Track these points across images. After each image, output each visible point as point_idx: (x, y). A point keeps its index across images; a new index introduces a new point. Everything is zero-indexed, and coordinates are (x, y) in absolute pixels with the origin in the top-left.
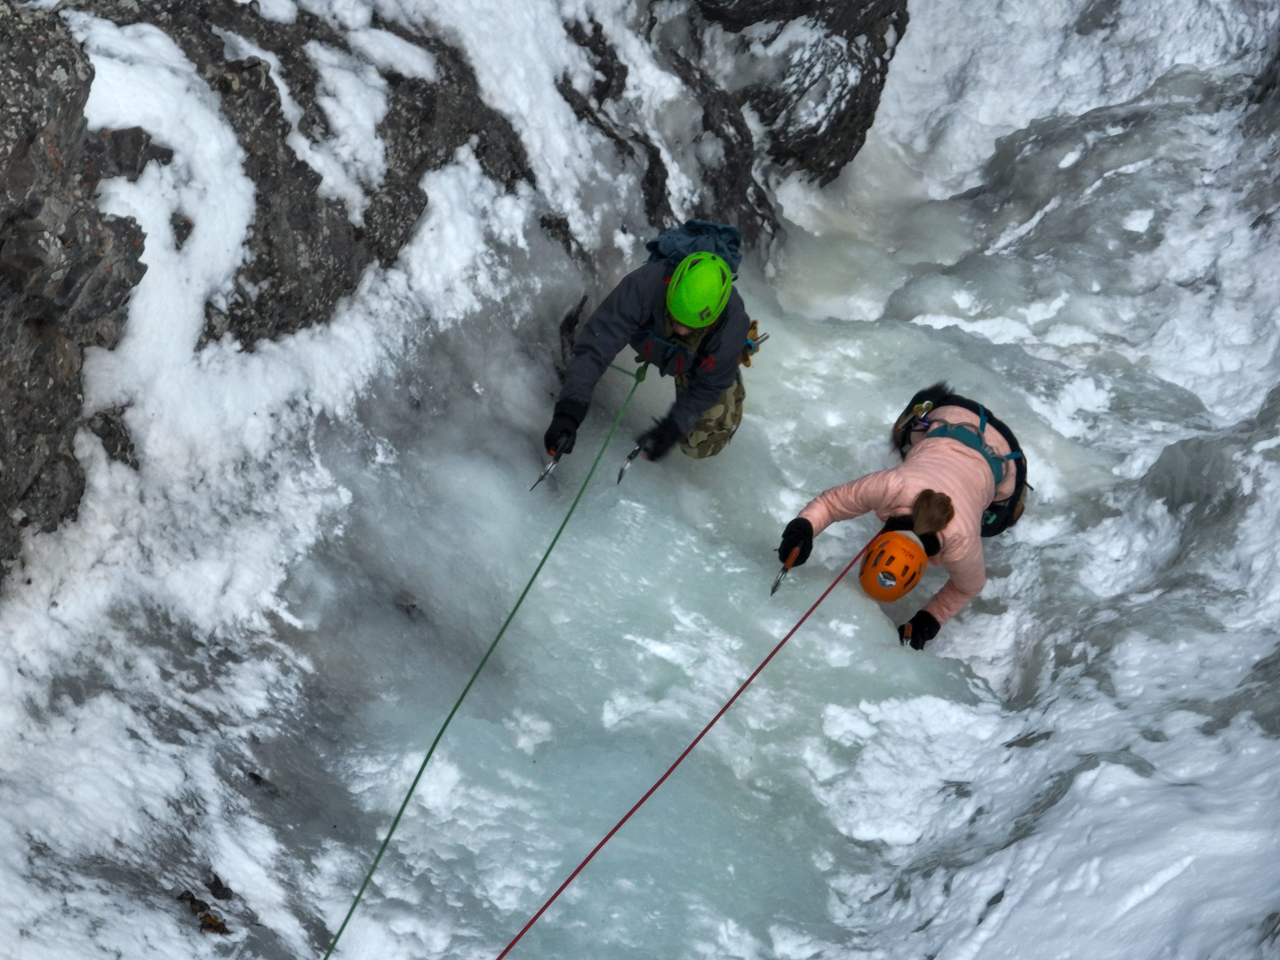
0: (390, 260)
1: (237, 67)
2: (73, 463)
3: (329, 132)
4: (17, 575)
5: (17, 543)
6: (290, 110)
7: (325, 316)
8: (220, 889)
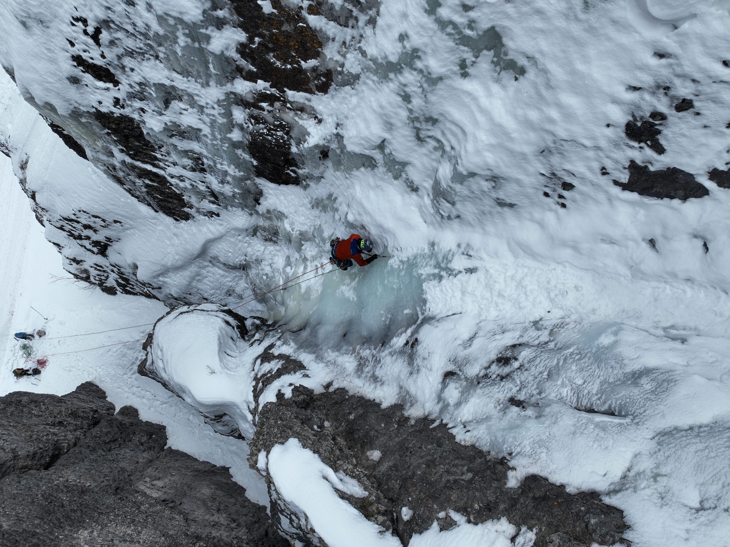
0: (289, 357)
1: (263, 384)
2: (335, 391)
3: (271, 369)
4: (358, 394)
5: (352, 396)
6: (269, 375)
7: (300, 362)
8: (407, 342)
